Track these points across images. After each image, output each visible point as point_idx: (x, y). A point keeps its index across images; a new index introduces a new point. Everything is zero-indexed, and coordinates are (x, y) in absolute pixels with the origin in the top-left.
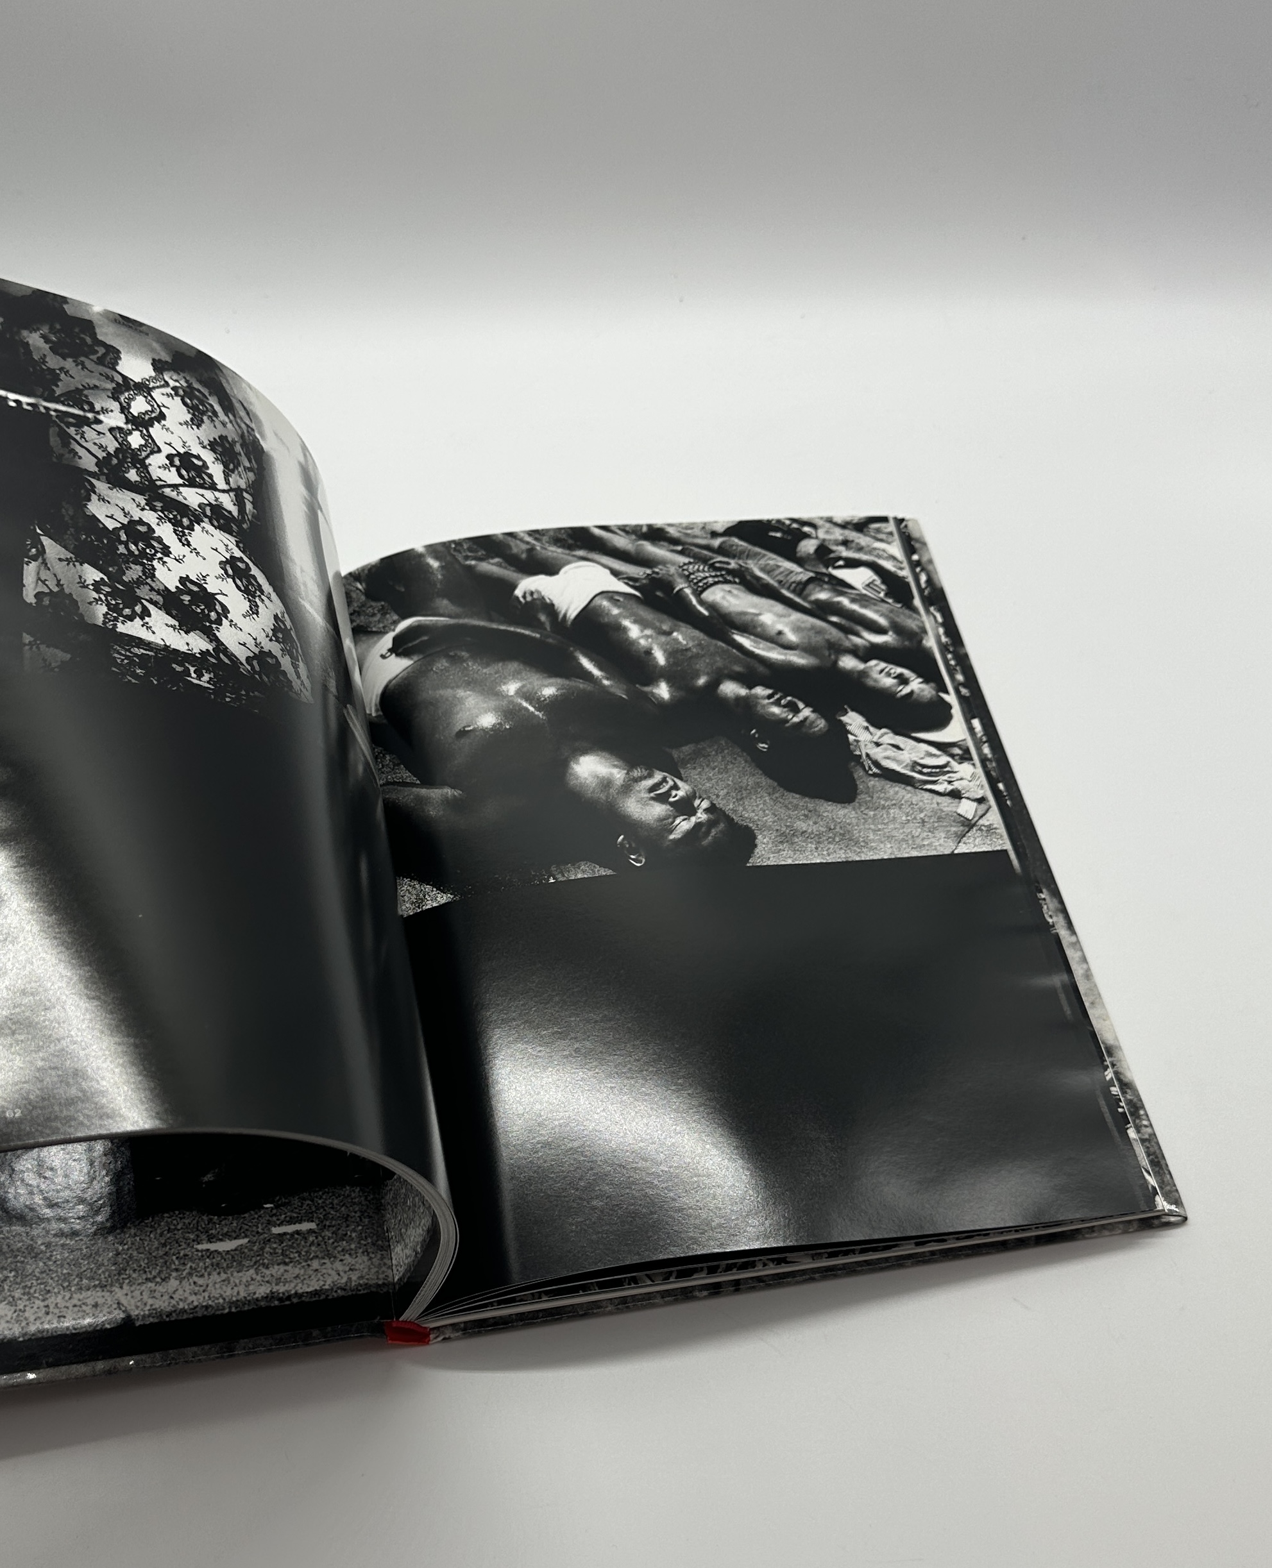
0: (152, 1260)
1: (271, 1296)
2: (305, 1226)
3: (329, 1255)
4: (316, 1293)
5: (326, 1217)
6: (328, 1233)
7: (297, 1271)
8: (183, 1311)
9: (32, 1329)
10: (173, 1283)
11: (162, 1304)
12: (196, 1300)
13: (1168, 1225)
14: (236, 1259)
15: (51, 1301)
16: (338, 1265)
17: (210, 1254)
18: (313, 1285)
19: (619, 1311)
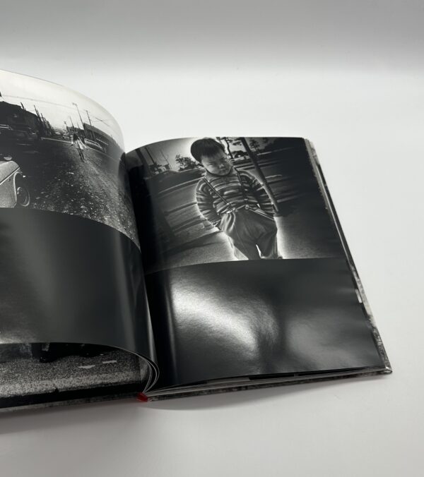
0: (65, 371)
1: (102, 384)
2: (113, 361)
3: (121, 371)
4: (116, 383)
5: (120, 358)
6: (120, 364)
7: (110, 376)
8: (74, 388)
9: (27, 392)
10: (71, 379)
11: (67, 385)
12: (78, 384)
13: (386, 373)
14: (91, 371)
15: (33, 383)
16: (123, 374)
17: (83, 369)
18: (115, 381)
19: (208, 394)
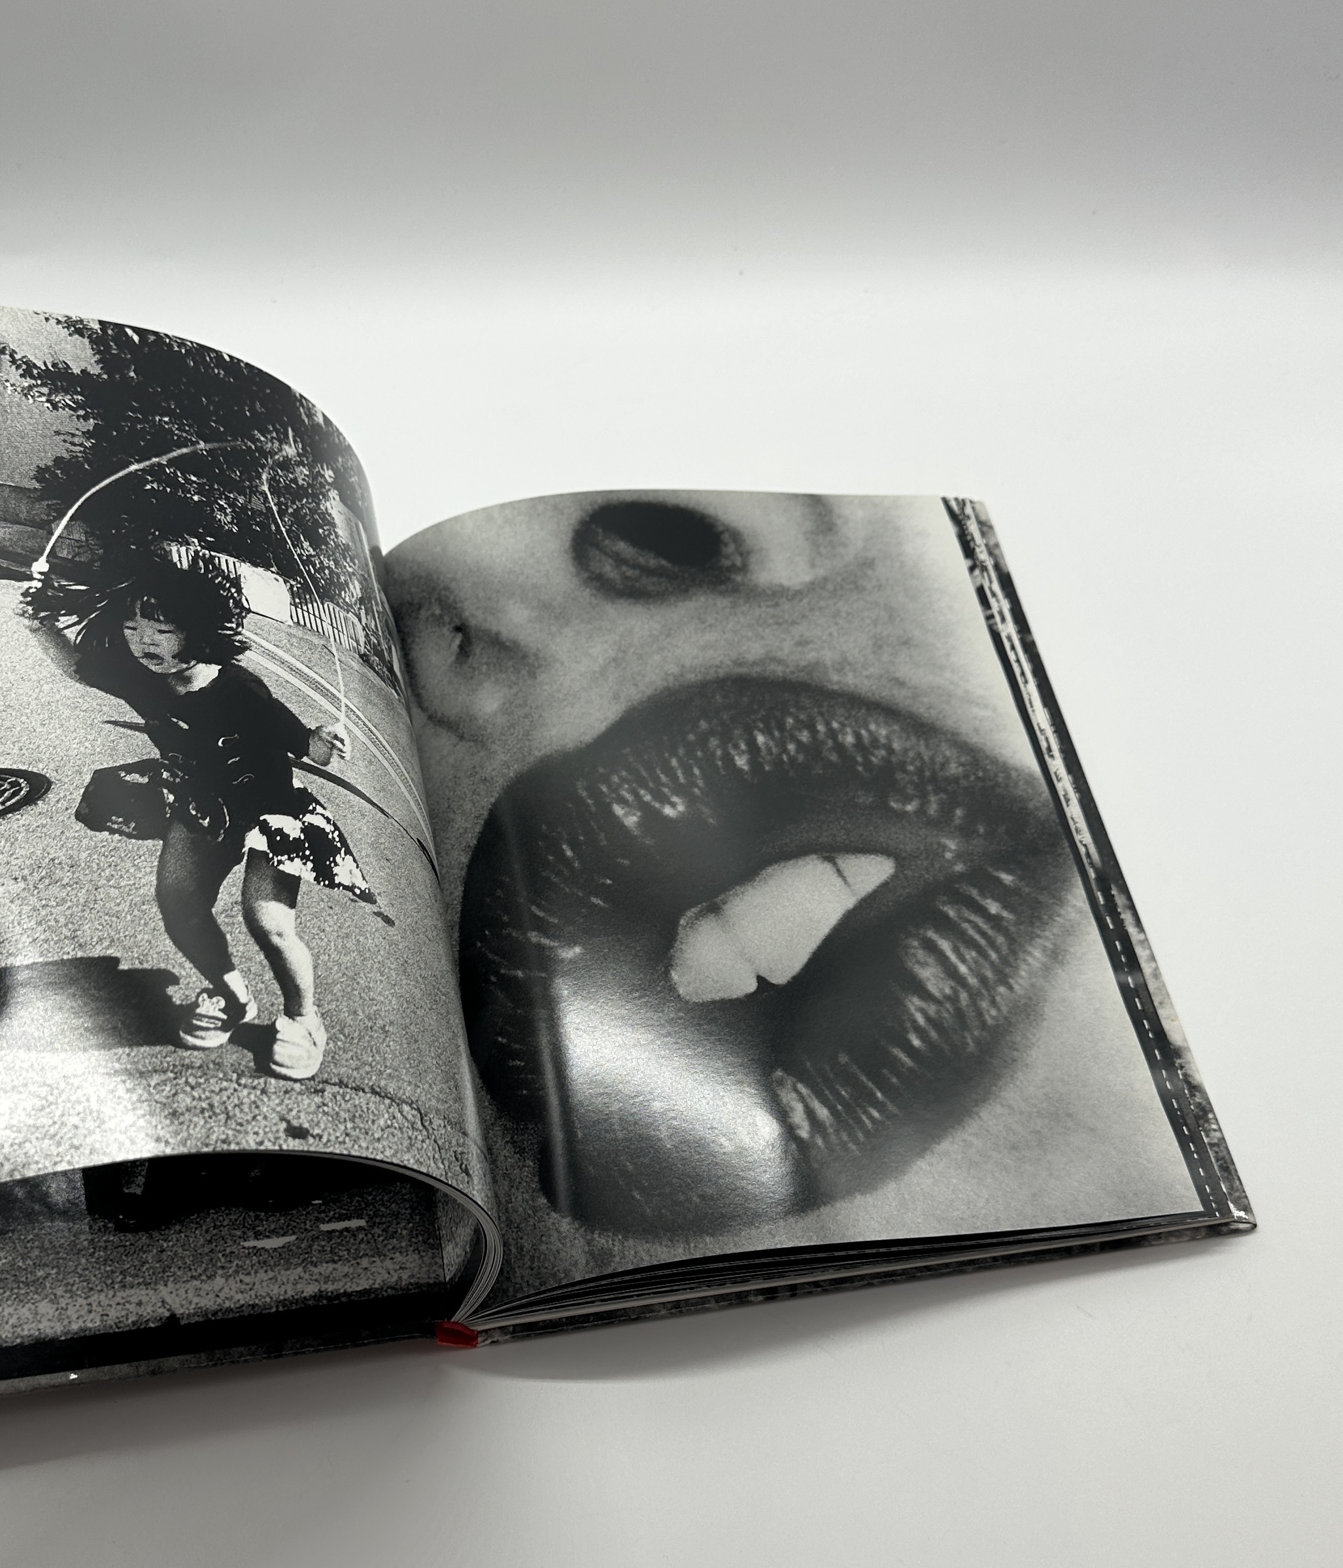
0: (197, 1257)
1: (319, 1296)
2: (354, 1223)
3: (379, 1254)
4: (366, 1292)
5: (376, 1215)
6: (377, 1231)
7: (346, 1269)
8: (229, 1310)
9: (75, 1327)
10: (219, 1281)
11: (208, 1303)
12: (243, 1299)
14: (283, 1257)
15: (94, 1298)
16: (388, 1263)
17: (257, 1251)
18: (363, 1284)
